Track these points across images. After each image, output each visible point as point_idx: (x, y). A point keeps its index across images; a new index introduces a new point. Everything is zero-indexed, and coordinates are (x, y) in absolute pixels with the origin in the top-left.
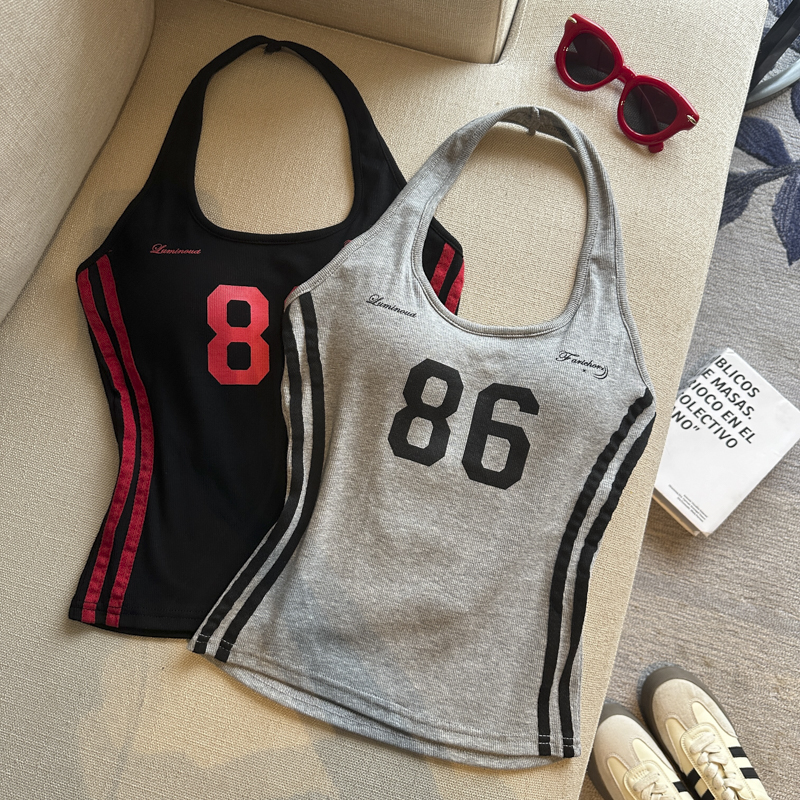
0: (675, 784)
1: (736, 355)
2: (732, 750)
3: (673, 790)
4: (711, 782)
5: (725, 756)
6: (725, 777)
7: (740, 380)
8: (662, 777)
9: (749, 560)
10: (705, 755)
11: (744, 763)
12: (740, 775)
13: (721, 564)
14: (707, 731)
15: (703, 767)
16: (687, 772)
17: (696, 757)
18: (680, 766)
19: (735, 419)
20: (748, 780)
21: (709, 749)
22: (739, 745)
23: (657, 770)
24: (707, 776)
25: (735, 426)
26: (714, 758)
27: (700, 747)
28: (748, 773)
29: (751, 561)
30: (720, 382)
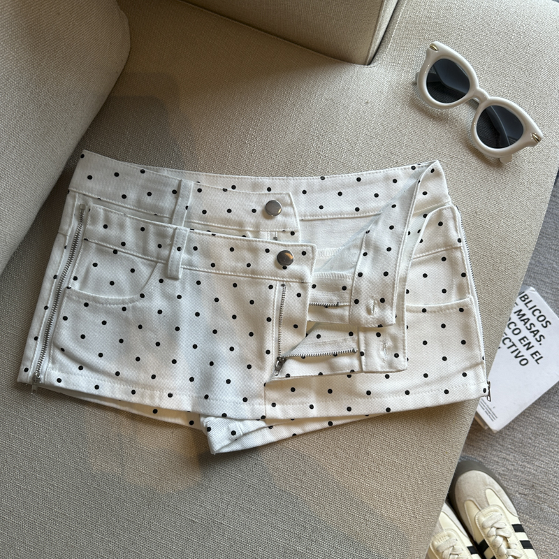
0: (469, 548)
1: (536, 293)
2: (514, 526)
3: (467, 552)
4: (496, 550)
5: (509, 531)
6: (509, 548)
7: (537, 313)
8: (459, 542)
9: (525, 464)
10: (494, 529)
11: (523, 536)
12: (520, 546)
13: (504, 466)
14: (496, 511)
15: (492, 539)
16: (479, 541)
17: (487, 531)
18: (474, 537)
19: (529, 343)
20: (526, 550)
21: (497, 526)
22: (519, 523)
23: (456, 537)
24: (494, 546)
25: (528, 349)
26: (501, 533)
27: (490, 524)
28: (526, 545)
29: (527, 465)
30: (522, 313)
